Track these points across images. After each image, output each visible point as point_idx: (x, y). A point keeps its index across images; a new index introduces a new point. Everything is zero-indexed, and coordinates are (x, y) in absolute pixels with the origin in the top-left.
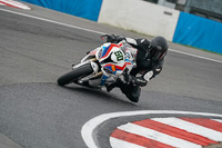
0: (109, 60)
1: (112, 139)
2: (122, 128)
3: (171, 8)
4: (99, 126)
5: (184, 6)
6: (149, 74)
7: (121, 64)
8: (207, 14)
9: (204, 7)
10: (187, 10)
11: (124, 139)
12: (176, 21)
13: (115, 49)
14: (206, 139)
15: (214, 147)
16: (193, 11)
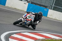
0: (26, 18)
1: (9, 39)
2: (12, 36)
3: (26, 2)
4: (6, 35)
5: (30, 2)
6: (38, 22)
7: (30, 19)
8: (36, 4)
9: (35, 2)
10: (30, 3)
11: (13, 39)
12: (27, 6)
13: (28, 15)
14: (36, 38)
15: (38, 40)
16: (32, 3)
